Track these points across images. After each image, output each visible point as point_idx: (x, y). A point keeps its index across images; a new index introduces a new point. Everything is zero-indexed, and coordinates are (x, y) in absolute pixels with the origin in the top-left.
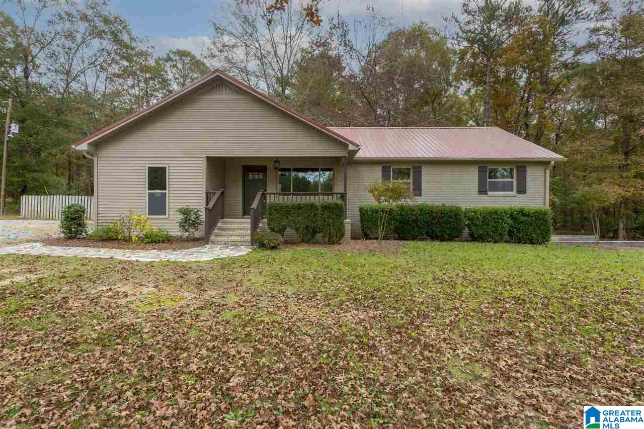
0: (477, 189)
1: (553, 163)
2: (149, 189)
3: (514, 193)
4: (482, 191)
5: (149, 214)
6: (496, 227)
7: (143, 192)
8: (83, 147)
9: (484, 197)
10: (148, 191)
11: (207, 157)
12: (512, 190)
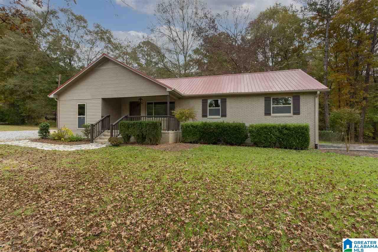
0: (263, 111)
1: (318, 92)
2: (78, 115)
3: (291, 114)
4: (267, 113)
5: (78, 128)
6: (266, 137)
7: (76, 116)
8: (52, 96)
9: (268, 117)
10: (78, 116)
11: (102, 98)
12: (290, 113)
